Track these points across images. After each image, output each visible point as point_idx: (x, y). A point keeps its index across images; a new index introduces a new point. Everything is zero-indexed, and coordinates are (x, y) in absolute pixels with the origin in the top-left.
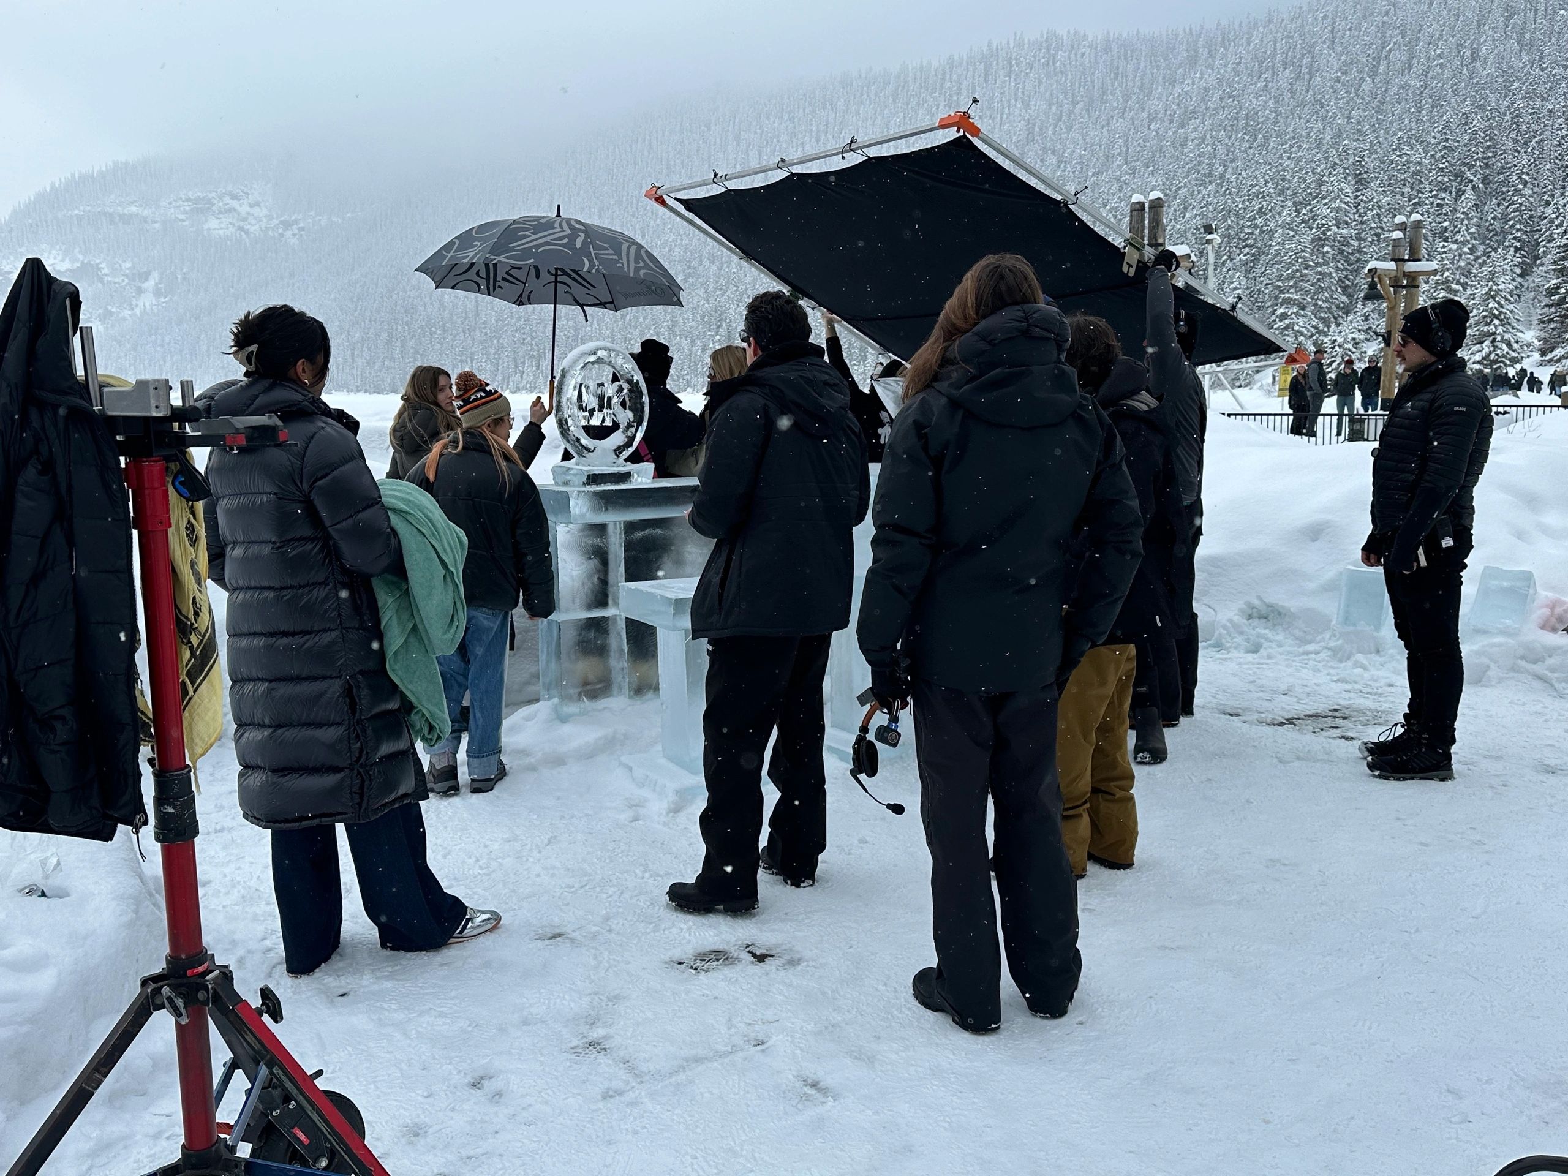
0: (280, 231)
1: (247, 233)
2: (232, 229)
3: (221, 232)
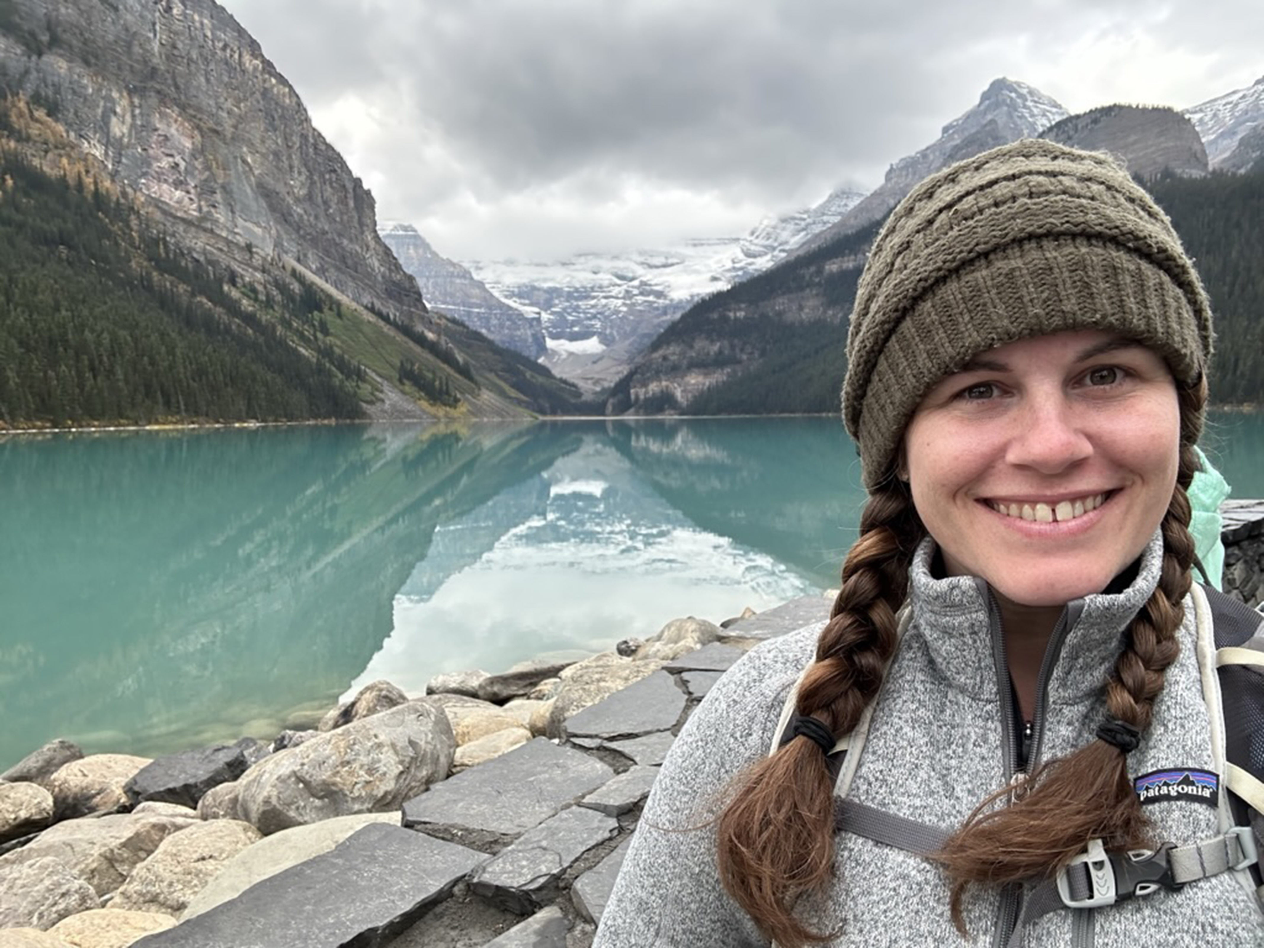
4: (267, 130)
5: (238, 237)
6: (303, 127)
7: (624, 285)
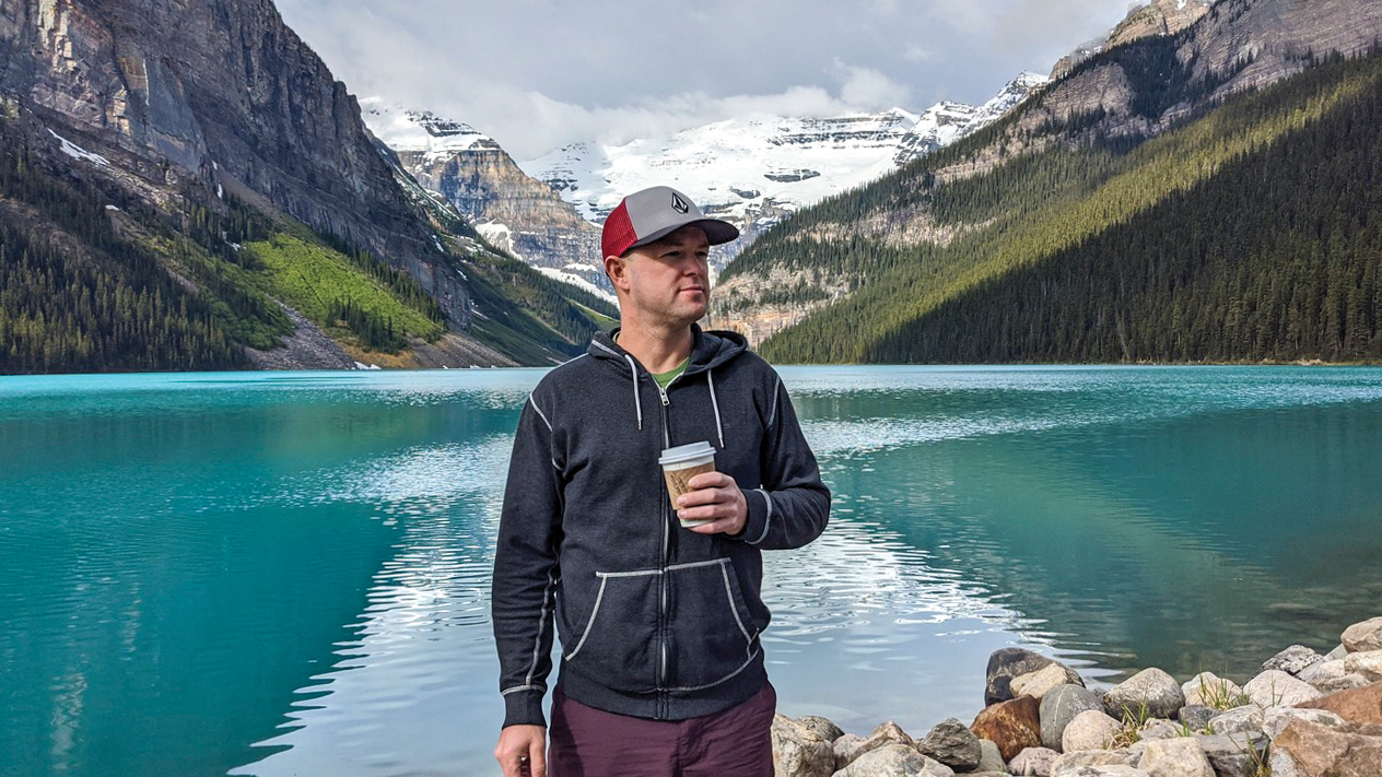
3: (897, 243)
4: (217, 29)
5: (151, 153)
6: (269, 25)
7: (747, 202)
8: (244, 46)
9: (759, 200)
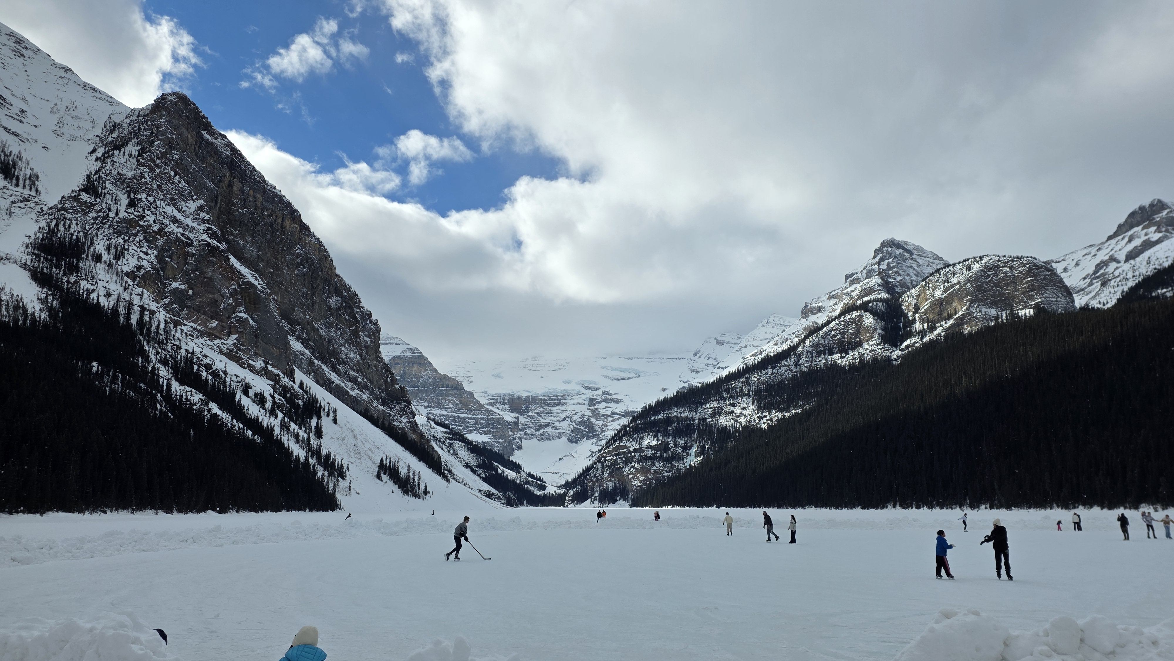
0: (757, 421)
1: (741, 423)
2: (732, 421)
3: (727, 423)
6: (328, 273)
7: (590, 394)
8: (312, 287)
9: (599, 392)
